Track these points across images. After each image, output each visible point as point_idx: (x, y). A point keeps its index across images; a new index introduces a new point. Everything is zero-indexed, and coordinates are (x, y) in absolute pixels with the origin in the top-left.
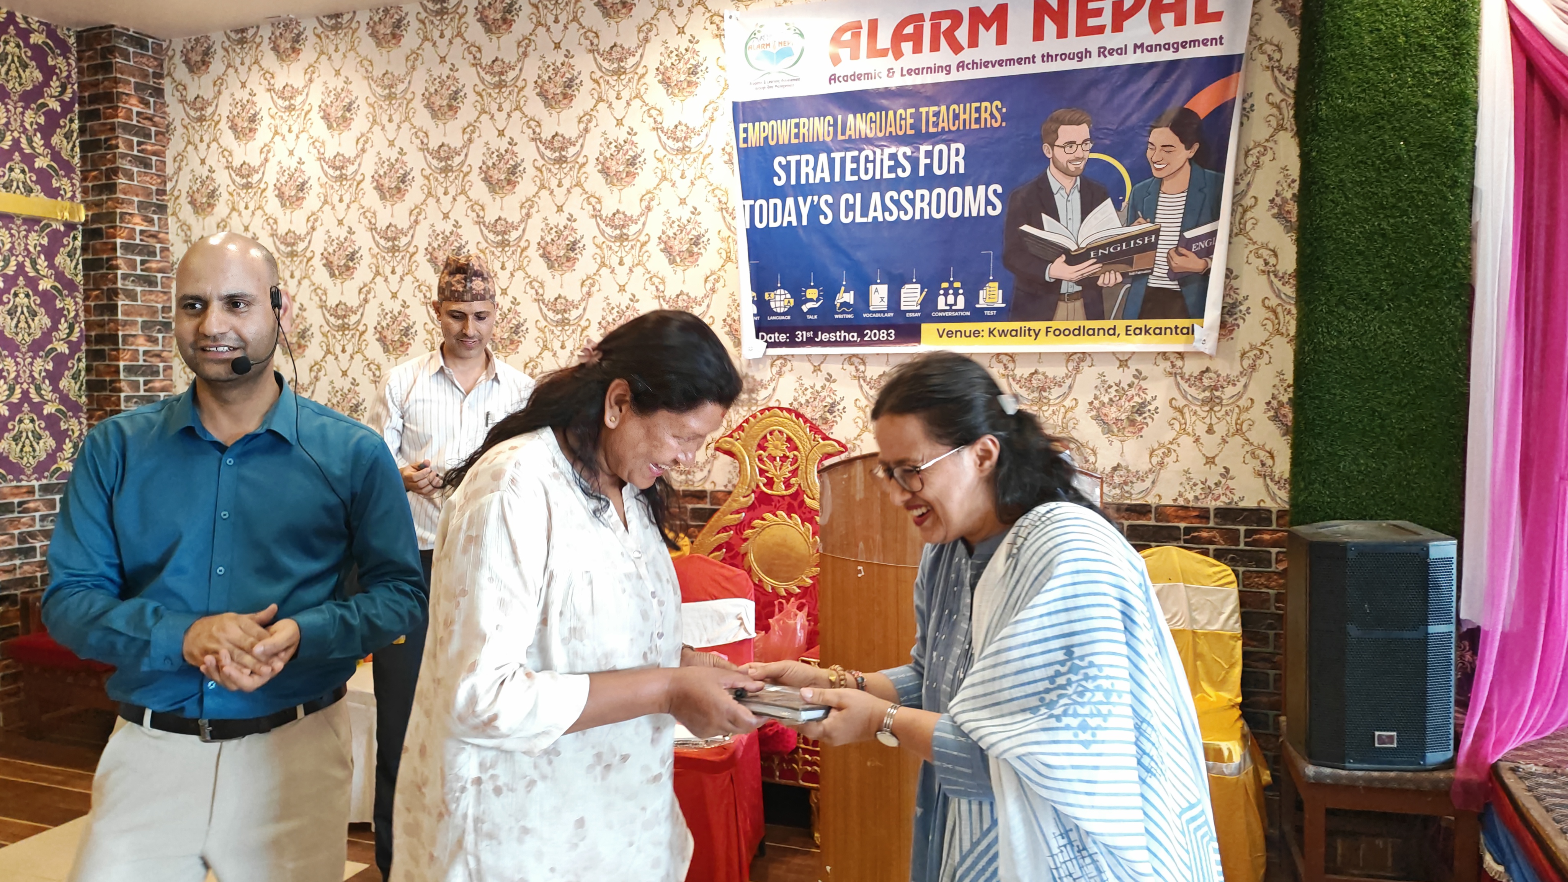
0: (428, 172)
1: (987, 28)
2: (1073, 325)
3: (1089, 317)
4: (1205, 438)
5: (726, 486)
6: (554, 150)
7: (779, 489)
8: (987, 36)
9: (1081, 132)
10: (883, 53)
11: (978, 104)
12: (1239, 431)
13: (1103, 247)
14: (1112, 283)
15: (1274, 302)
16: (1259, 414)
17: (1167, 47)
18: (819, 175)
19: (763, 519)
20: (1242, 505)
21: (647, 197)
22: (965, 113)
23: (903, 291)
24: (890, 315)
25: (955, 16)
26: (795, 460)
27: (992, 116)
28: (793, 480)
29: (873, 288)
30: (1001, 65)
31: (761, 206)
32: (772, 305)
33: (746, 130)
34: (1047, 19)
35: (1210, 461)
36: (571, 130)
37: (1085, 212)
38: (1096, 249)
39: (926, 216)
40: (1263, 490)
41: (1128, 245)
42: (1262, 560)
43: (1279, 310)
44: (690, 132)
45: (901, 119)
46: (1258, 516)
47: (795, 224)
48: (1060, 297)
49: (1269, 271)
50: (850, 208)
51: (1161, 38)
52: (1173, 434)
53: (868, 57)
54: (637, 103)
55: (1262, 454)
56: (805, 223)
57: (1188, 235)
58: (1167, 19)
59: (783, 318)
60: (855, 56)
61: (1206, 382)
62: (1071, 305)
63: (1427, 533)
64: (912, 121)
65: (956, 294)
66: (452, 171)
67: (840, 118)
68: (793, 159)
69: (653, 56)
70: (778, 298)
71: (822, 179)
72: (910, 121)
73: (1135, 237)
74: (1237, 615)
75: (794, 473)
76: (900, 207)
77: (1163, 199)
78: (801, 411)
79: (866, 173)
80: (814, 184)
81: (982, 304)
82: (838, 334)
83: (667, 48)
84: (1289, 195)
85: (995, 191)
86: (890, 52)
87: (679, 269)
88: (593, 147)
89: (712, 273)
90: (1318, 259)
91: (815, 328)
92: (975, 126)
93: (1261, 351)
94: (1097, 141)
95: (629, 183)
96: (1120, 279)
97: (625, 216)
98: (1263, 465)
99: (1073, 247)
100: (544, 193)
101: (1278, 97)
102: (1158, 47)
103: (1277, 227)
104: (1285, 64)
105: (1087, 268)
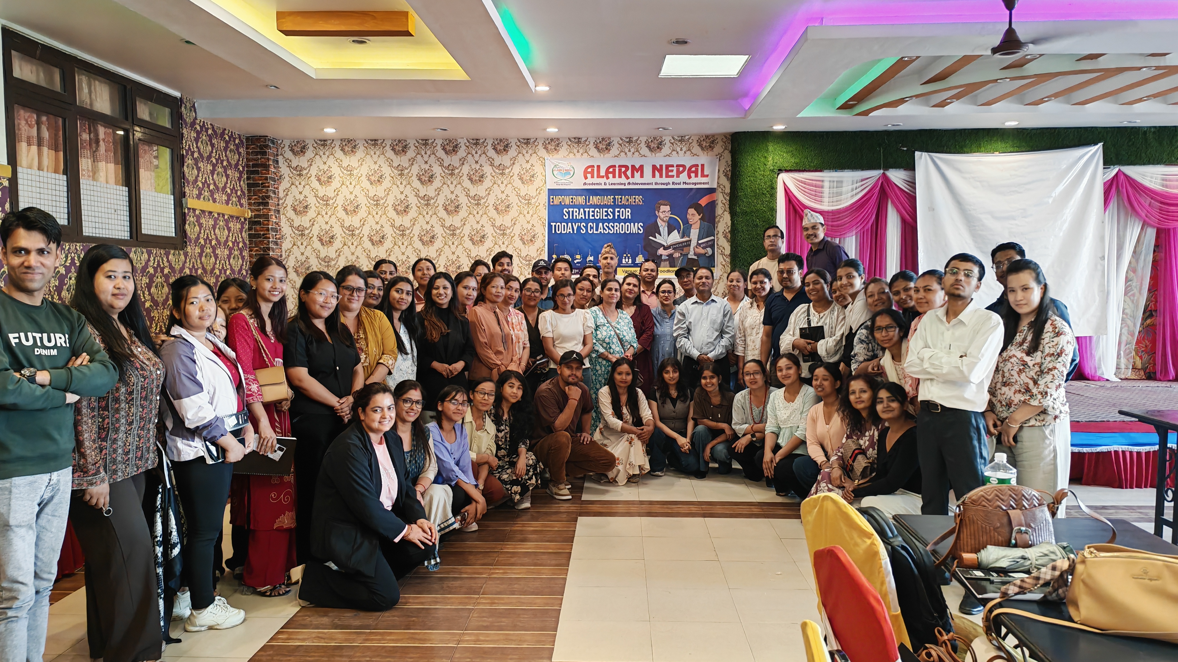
0: (419, 205)
1: (637, 172)
2: (666, 269)
3: (671, 267)
6: (475, 200)
8: (637, 175)
9: (668, 208)
10: (603, 177)
11: (635, 197)
13: (675, 245)
14: (677, 256)
15: (724, 263)
17: (693, 184)
21: (514, 220)
22: (630, 199)
25: (627, 167)
27: (639, 201)
29: (600, 255)
30: (642, 185)
31: (558, 225)
33: (553, 198)
34: (656, 172)
36: (483, 194)
37: (669, 233)
38: (673, 245)
39: (618, 232)
43: (726, 265)
44: (531, 198)
45: (609, 199)
47: (571, 232)
48: (662, 260)
49: (723, 254)
50: (592, 228)
51: (691, 181)
53: (597, 178)
54: (509, 186)
56: (575, 232)
57: (700, 242)
60: (592, 177)
62: (665, 262)
64: (613, 200)
65: (629, 258)
66: (430, 205)
67: (587, 197)
68: (571, 210)
69: (516, 169)
71: (582, 217)
73: (684, 242)
76: (609, 229)
77: (692, 231)
79: (597, 216)
80: (579, 219)
81: (637, 262)
83: (522, 167)
84: (728, 231)
86: (605, 177)
87: (526, 246)
88: (491, 200)
89: (539, 248)
90: (737, 252)
92: (634, 204)
95: (506, 214)
96: (680, 255)
97: (505, 226)
99: (666, 245)
100: (471, 216)
101: (724, 201)
102: (690, 184)
103: (725, 240)
104: (726, 192)
105: (670, 251)
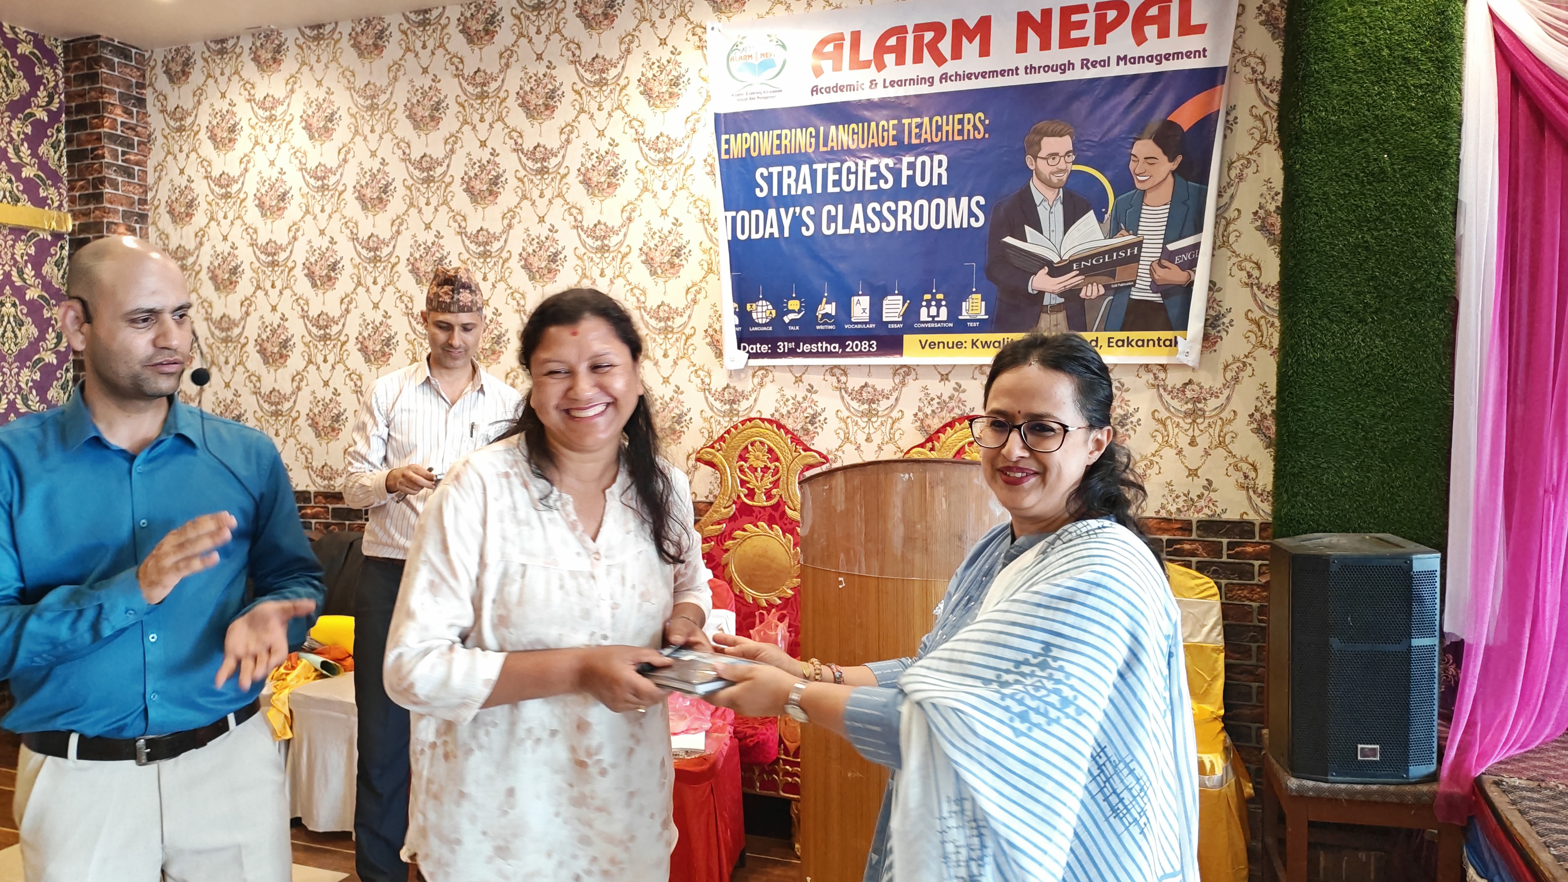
0: (410, 182)
1: (971, 41)
4: (1187, 450)
5: (707, 497)
6: (535, 161)
7: (761, 501)
8: (970, 48)
9: (1064, 144)
10: (866, 65)
11: (961, 116)
12: (1221, 444)
13: (1085, 259)
14: (1095, 294)
15: (1257, 314)
16: (1242, 426)
17: (1150, 59)
18: (801, 186)
19: (744, 530)
20: (1225, 517)
21: (628, 208)
22: (947, 124)
23: (885, 302)
24: (872, 326)
25: (939, 29)
26: (776, 471)
27: (975, 127)
28: (774, 491)
29: (855, 299)
30: (984, 77)
31: (743, 218)
32: (754, 316)
33: (727, 142)
34: (1031, 32)
35: (1193, 473)
36: (553, 141)
37: (1068, 225)
38: (1079, 261)
39: (909, 228)
40: (1246, 502)
41: (1111, 257)
42: (1245, 572)
43: (1262, 322)
44: (672, 144)
45: (883, 130)
46: (1242, 528)
47: (776, 235)
48: (1043, 309)
49: (1252, 284)
50: (832, 219)
51: (1144, 50)
52: (1156, 446)
53: (851, 68)
54: (618, 114)
55: (1245, 467)
56: (786, 234)
57: (1171, 247)
58: (1151, 31)
59: (765, 329)
60: (837, 68)
61: (1189, 394)
62: (1054, 317)
63: (1411, 546)
64: (895, 132)
65: (939, 306)
66: (433, 181)
67: (822, 129)
68: (775, 170)
69: (635, 67)
70: (760, 309)
71: (804, 191)
72: (893, 132)
73: (1117, 249)
74: (1219, 628)
75: (776, 484)
76: (882, 219)
77: (1146, 212)
78: (783, 422)
79: (849, 184)
80: (797, 195)
81: (964, 316)
82: (820, 345)
83: (649, 59)
84: (1272, 208)
85: (978, 203)
86: (873, 64)
87: (660, 281)
88: (574, 158)
89: (694, 285)
90: (1301, 271)
91: (797, 339)
92: (958, 138)
93: (1244, 364)
94: (1079, 154)
95: (610, 194)
96: (1102, 291)
97: (607, 227)
98: (1246, 477)
99: (1056, 259)
100: (526, 204)
101: (1261, 109)
102: (1141, 59)
103: (1260, 239)
104: (1268, 76)
105: (1069, 280)
